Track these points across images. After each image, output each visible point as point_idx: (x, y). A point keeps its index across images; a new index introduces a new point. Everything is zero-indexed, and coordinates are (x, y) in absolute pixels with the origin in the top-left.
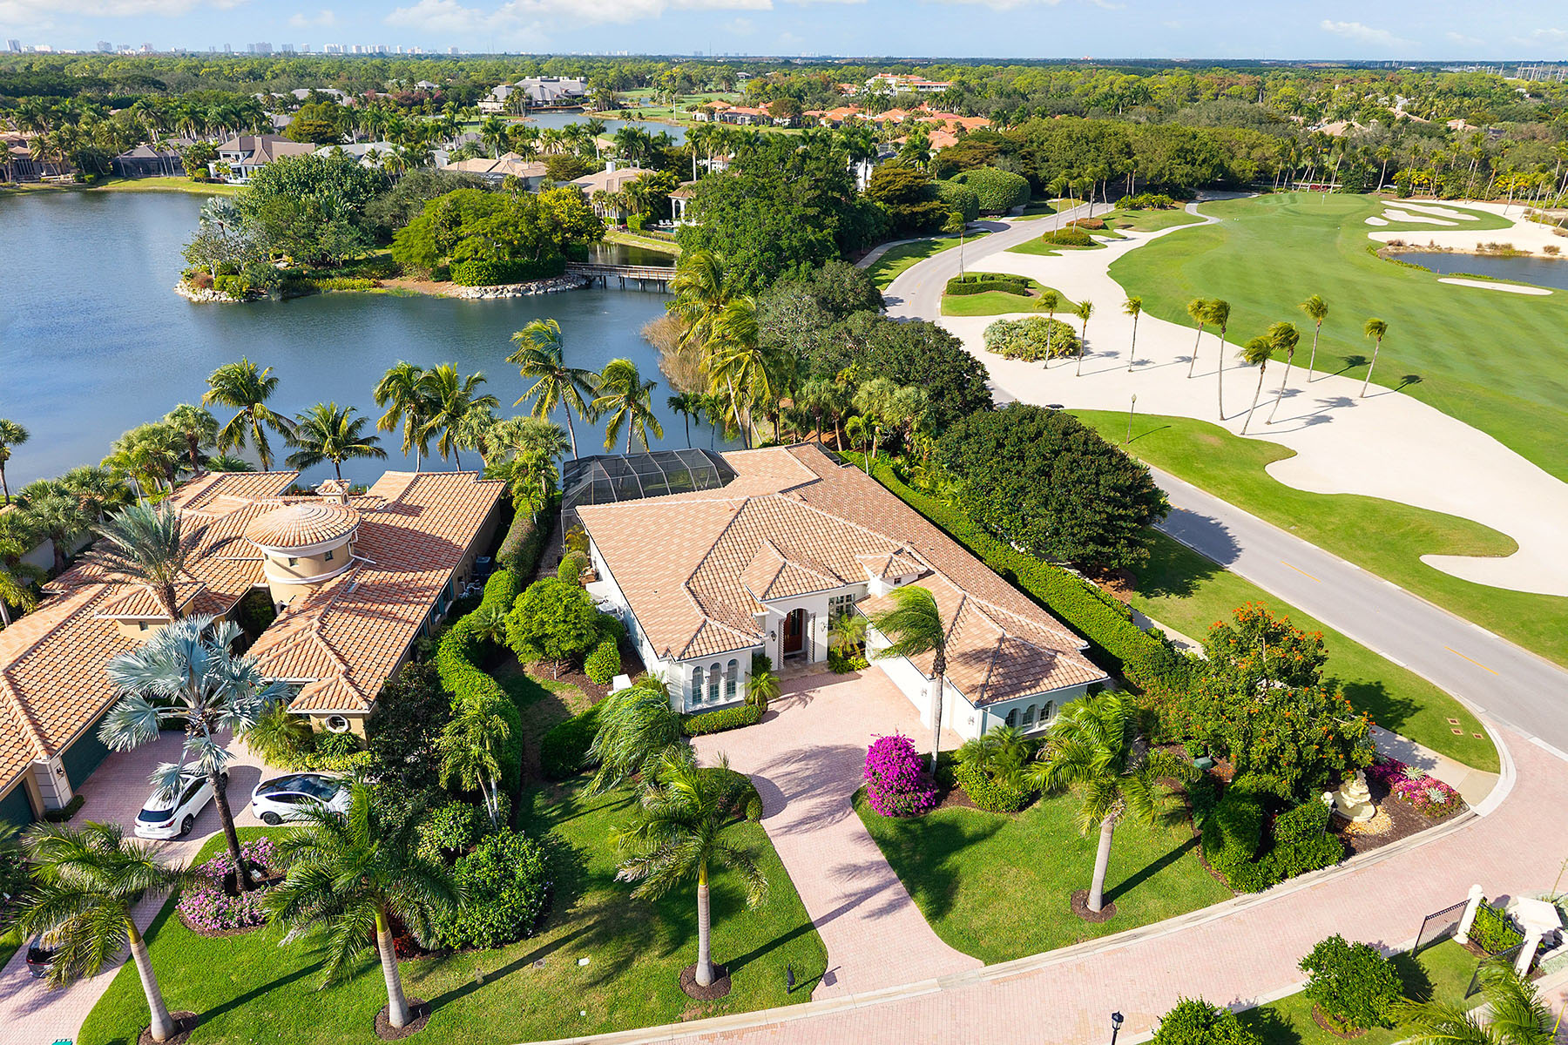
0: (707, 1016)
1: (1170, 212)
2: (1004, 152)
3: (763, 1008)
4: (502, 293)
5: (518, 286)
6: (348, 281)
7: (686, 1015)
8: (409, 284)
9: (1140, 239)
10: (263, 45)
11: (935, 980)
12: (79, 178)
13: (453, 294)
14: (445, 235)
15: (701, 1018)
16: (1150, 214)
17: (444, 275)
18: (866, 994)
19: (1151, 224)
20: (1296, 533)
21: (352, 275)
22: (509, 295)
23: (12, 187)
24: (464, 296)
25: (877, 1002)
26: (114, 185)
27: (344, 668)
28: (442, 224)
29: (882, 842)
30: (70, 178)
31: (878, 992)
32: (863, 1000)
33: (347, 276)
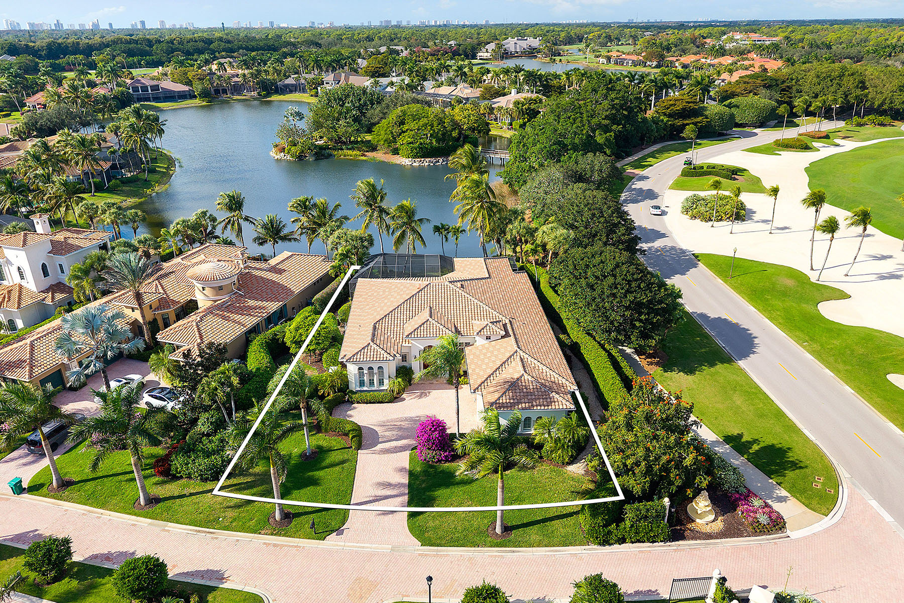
0: (272, 534)
1: (888, 129)
2: (768, 87)
3: (299, 538)
4: (423, 163)
5: (432, 160)
6: (350, 152)
7: (263, 532)
8: (379, 156)
9: (849, 145)
10: (386, 21)
11: (391, 546)
12: (259, 94)
13: (398, 162)
14: (396, 130)
15: (269, 535)
16: (869, 129)
17: (396, 152)
18: (352, 544)
19: (865, 137)
20: (804, 347)
21: (353, 149)
22: (427, 164)
23: (229, 98)
24: (403, 163)
25: (354, 549)
26: (275, 98)
27: (199, 341)
28: (396, 124)
29: (411, 474)
30: (254, 94)
31: (358, 545)
32: (348, 546)
33: (350, 149)
